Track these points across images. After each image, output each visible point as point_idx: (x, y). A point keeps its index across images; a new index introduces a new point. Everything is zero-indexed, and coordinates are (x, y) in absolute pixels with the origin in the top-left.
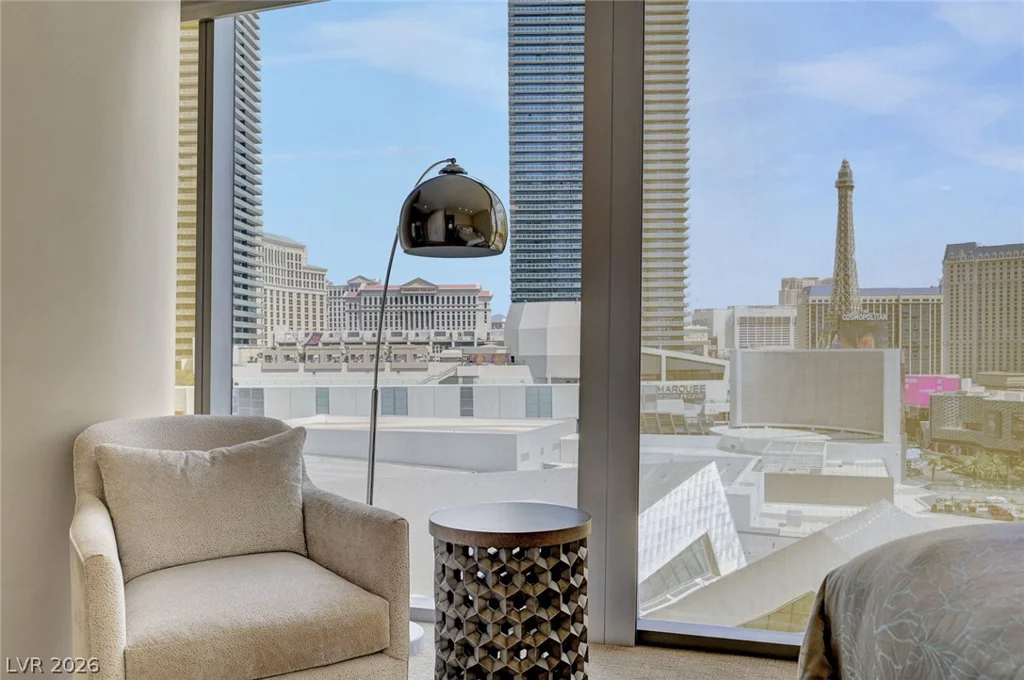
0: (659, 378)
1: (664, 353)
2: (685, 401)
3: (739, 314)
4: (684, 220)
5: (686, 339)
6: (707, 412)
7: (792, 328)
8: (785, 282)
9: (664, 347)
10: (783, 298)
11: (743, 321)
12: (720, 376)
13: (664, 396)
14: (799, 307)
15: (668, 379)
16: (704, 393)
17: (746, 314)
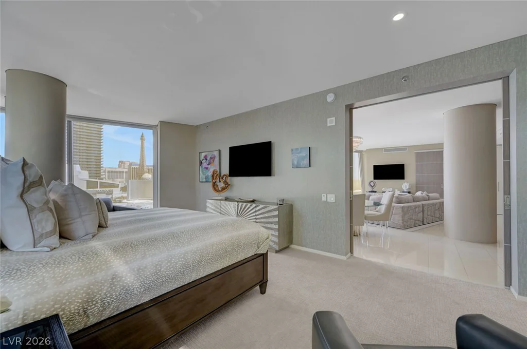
0: (97, 188)
1: (99, 181)
2: (106, 194)
3: (107, 170)
4: (101, 143)
5: (101, 177)
6: (114, 197)
7: (124, 174)
8: (120, 162)
9: (99, 179)
10: (120, 166)
11: (109, 172)
12: (118, 187)
13: (99, 193)
14: (128, 169)
15: (100, 188)
16: (113, 192)
17: (110, 170)
